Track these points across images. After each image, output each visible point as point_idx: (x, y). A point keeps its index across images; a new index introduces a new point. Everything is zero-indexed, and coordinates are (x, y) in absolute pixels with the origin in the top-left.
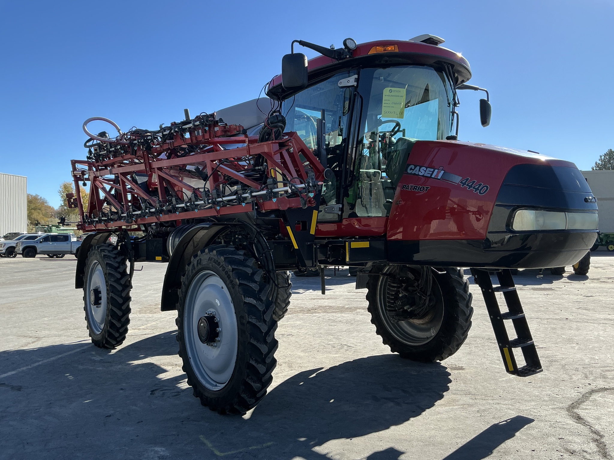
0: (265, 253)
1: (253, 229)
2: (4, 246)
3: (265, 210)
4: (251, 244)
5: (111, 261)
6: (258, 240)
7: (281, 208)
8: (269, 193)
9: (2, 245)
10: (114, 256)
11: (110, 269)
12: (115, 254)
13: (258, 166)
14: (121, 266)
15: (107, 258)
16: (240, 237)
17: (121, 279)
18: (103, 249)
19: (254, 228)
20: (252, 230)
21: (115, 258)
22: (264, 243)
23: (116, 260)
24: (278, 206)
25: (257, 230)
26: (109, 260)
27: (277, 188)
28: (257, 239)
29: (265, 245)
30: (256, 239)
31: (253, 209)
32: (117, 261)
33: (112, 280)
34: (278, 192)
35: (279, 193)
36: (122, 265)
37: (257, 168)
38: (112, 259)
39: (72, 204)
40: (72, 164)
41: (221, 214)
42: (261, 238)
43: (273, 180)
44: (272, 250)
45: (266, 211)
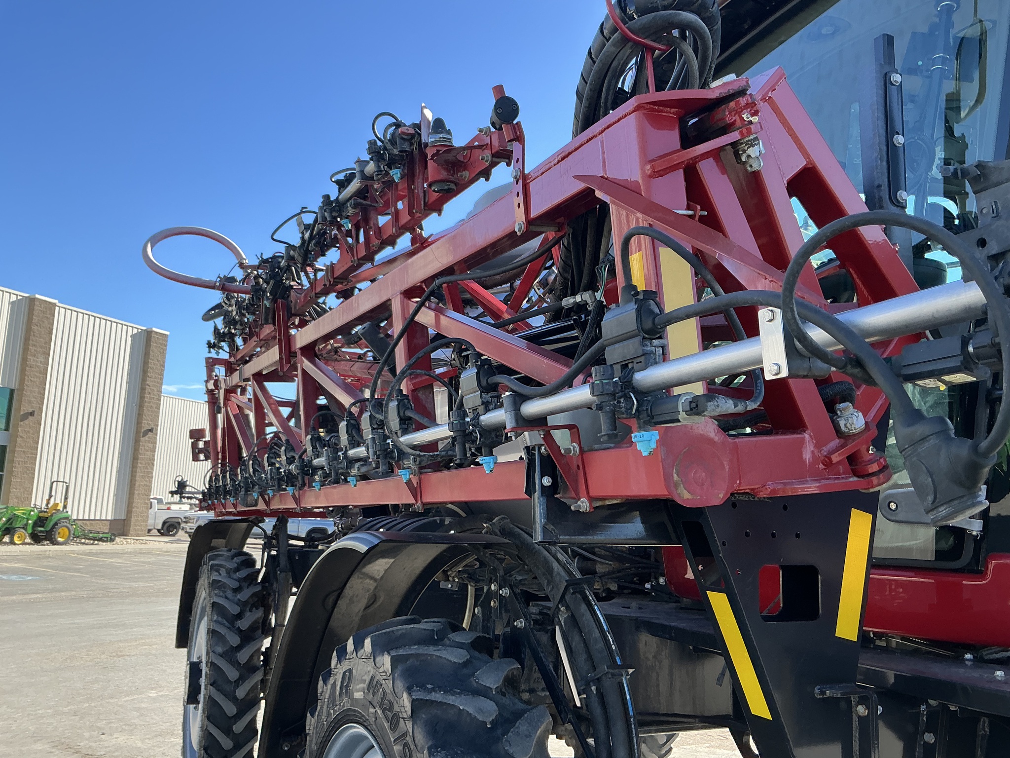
0: (598, 681)
1: (555, 565)
2: (197, 521)
3: (591, 499)
4: (546, 622)
5: (226, 598)
6: (572, 614)
7: (685, 496)
8: (613, 395)
9: (194, 519)
10: (236, 585)
11: (220, 619)
12: (239, 580)
13: (574, 294)
14: (248, 614)
15: (219, 588)
16: (505, 592)
17: (239, 648)
18: (217, 565)
19: (558, 560)
20: (550, 571)
21: (236, 590)
22: (596, 634)
23: (238, 597)
24: (667, 477)
25: (569, 573)
26: (221, 594)
27: (665, 358)
28: (568, 608)
29: (601, 645)
30: (563, 609)
31: (530, 490)
32: (239, 600)
33: (219, 650)
34: (666, 387)
35: (676, 391)
36: (251, 611)
37: (568, 302)
38: (229, 594)
39: (201, 451)
40: (206, 366)
41: (424, 501)
42: (584, 607)
43: (642, 311)
44: (631, 671)
45: (599, 504)
